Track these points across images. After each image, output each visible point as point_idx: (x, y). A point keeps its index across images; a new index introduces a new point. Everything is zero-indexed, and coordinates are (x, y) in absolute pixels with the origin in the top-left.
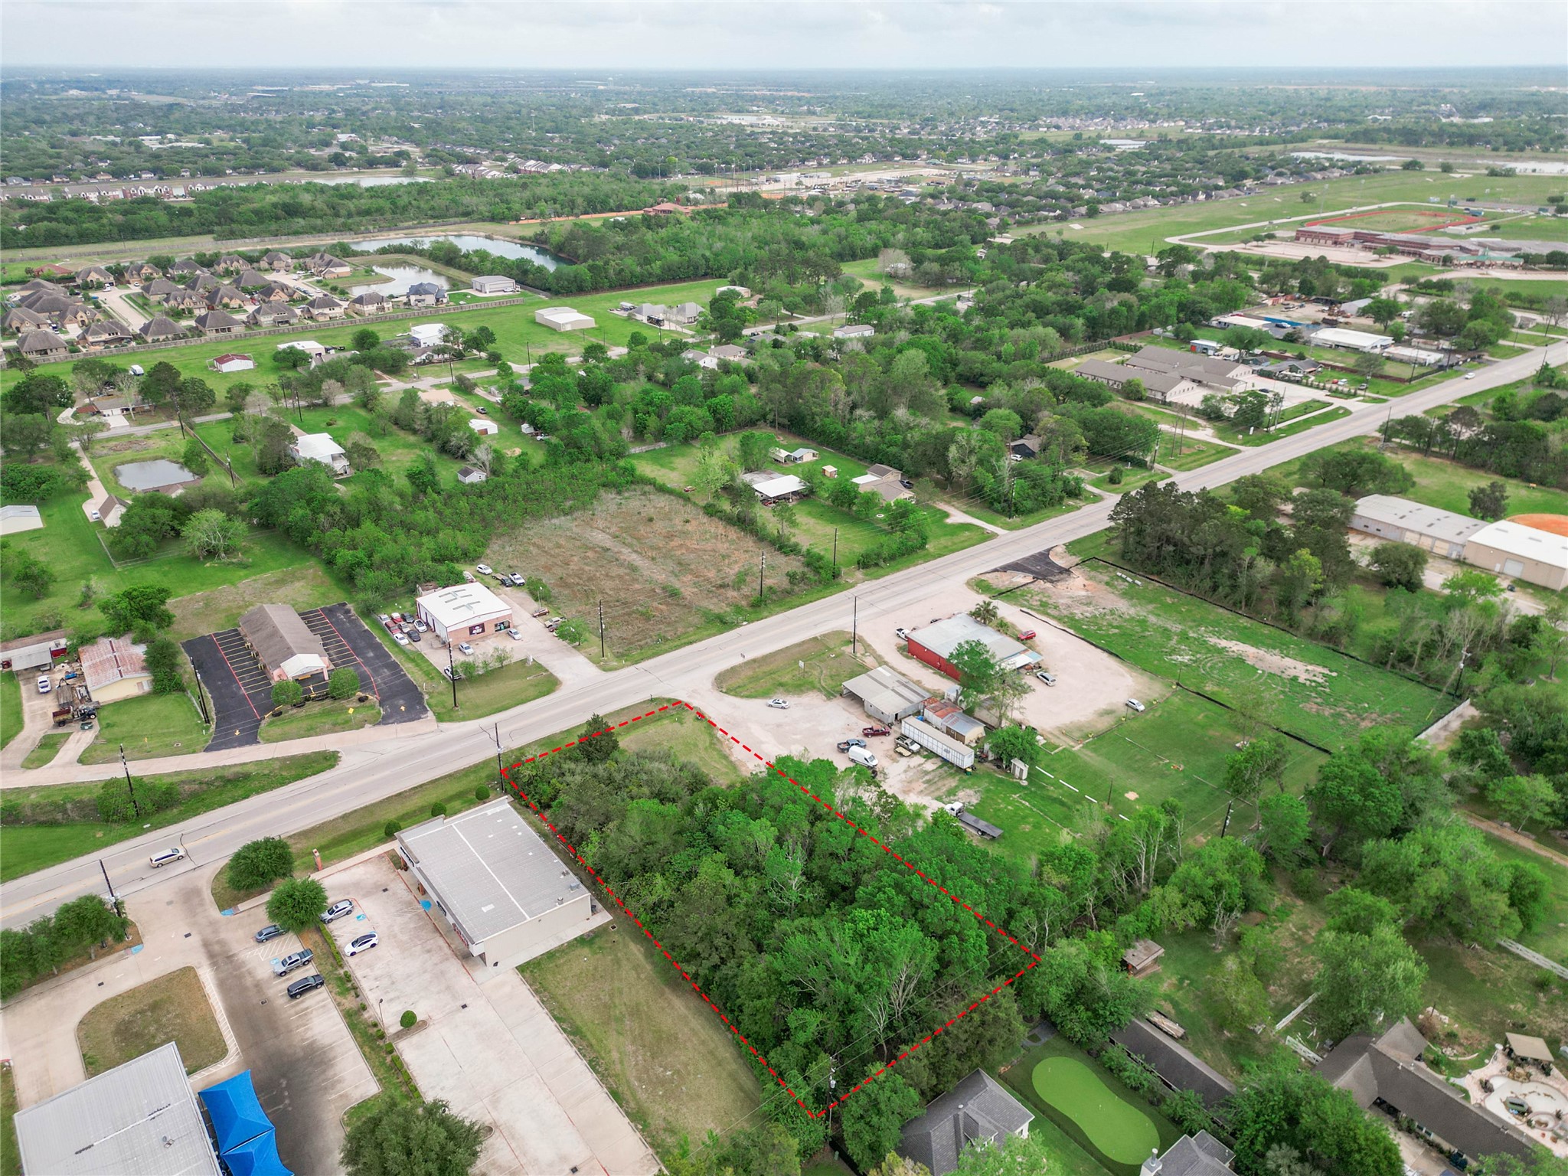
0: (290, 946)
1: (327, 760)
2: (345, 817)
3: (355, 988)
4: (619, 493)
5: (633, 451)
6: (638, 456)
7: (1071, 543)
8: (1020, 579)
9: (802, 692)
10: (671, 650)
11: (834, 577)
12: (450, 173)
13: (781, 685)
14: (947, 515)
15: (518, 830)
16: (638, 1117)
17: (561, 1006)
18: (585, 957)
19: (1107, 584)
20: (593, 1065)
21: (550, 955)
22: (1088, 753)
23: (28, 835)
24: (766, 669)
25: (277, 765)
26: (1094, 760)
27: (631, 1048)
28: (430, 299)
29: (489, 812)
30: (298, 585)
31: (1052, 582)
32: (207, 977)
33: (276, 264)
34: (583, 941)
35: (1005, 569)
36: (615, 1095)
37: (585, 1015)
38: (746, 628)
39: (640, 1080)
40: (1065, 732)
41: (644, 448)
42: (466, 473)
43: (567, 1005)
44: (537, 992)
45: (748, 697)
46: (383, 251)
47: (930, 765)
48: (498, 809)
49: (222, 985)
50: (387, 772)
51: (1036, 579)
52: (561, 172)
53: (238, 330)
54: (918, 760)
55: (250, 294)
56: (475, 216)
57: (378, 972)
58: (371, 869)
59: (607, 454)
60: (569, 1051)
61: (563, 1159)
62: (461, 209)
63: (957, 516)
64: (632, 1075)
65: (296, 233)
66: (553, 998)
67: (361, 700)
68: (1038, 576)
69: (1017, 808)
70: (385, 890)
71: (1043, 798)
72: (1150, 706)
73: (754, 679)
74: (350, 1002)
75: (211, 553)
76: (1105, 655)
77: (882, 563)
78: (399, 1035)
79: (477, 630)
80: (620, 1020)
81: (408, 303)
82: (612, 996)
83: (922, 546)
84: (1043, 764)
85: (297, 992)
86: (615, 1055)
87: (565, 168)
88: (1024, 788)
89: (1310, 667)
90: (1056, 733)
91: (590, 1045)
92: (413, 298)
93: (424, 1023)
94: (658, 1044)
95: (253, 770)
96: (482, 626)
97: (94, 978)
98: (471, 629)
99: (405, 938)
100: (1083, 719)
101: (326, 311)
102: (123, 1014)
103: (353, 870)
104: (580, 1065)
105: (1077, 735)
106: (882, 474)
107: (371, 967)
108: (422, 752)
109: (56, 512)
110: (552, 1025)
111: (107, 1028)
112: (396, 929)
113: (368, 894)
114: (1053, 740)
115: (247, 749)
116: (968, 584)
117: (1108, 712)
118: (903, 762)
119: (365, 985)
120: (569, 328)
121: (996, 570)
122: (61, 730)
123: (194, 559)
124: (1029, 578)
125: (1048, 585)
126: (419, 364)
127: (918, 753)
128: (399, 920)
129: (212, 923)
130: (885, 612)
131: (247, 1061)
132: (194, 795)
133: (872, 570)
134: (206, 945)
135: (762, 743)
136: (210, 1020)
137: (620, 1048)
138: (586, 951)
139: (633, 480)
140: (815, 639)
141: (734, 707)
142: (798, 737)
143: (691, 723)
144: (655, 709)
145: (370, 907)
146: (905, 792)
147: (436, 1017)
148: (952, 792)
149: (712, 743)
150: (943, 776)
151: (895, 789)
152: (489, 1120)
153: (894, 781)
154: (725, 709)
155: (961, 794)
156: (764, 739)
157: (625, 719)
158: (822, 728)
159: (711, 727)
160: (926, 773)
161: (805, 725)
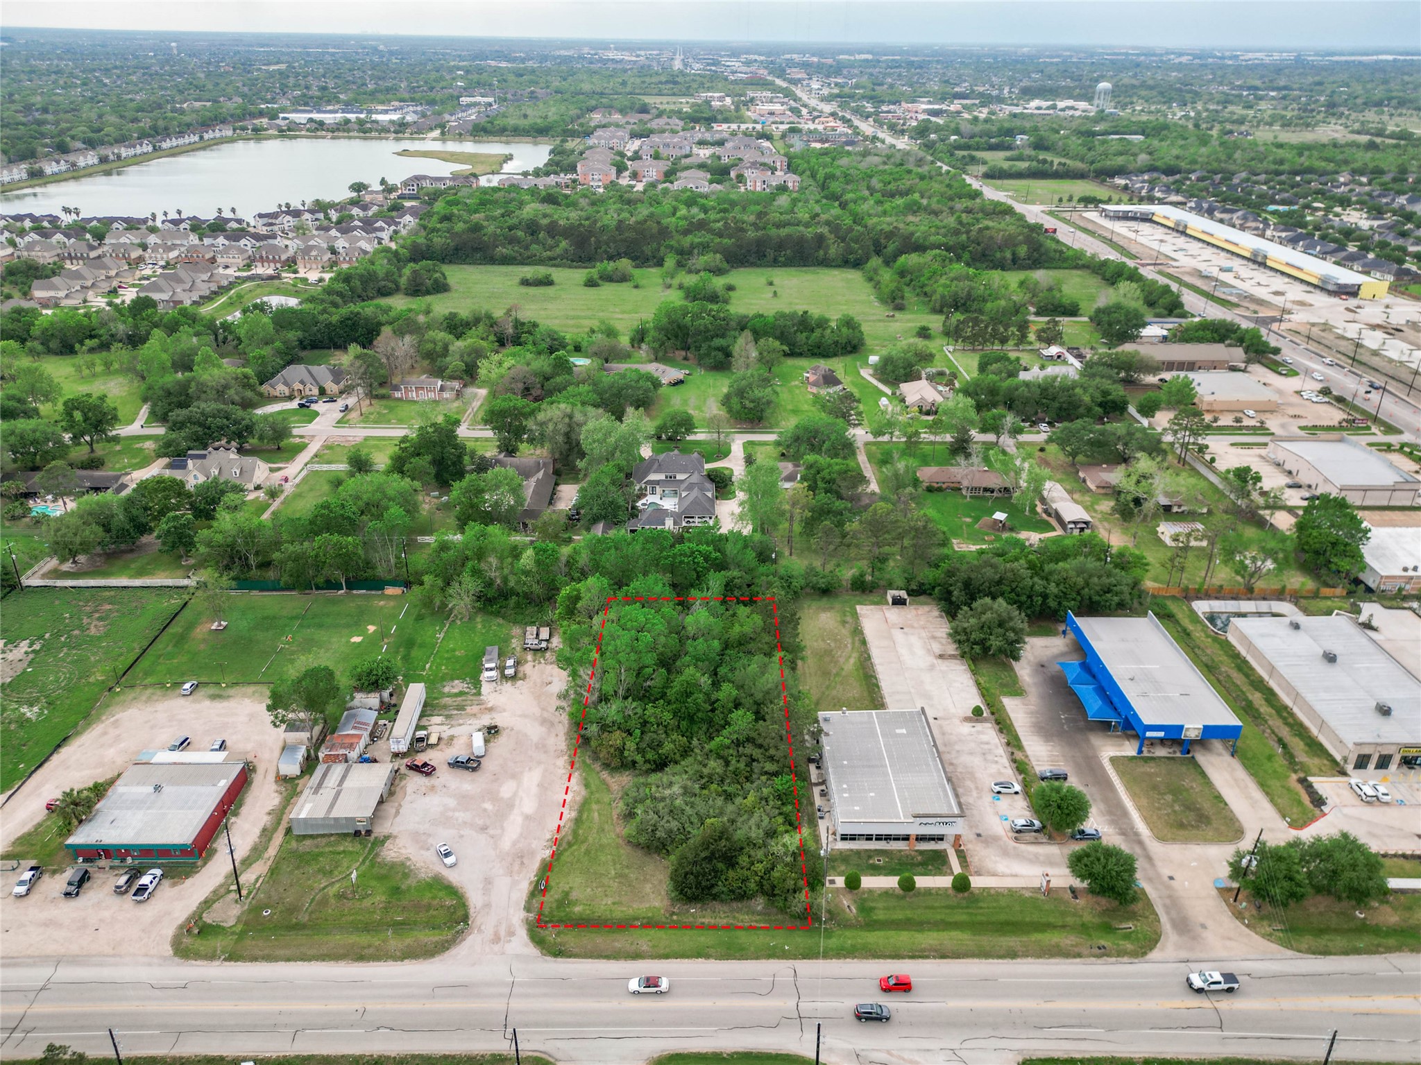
3: (1014, 761)
15: (844, 791)
32: (1140, 827)
45: (455, 893)
50: (954, 1004)
57: (994, 766)
58: (989, 864)
61: (906, 634)
70: (979, 835)
93: (967, 718)
99: (969, 783)
103: (1008, 871)
107: (1000, 772)
111: (1218, 825)
112: (975, 794)
113: (996, 839)
119: (1005, 761)
128: (971, 800)
131: (1093, 748)
141: (488, 882)
142: (488, 806)
143: (560, 885)
144: (570, 939)
145: (999, 828)
146: (491, 709)
147: (957, 721)
148: (461, 694)
149: (570, 845)
150: (445, 707)
151: (494, 715)
152: (940, 661)
153: (486, 721)
154: (502, 884)
155: (456, 691)
156: (519, 820)
157: (621, 941)
158: (452, 803)
159: (547, 868)
160: (448, 717)
161: (461, 816)
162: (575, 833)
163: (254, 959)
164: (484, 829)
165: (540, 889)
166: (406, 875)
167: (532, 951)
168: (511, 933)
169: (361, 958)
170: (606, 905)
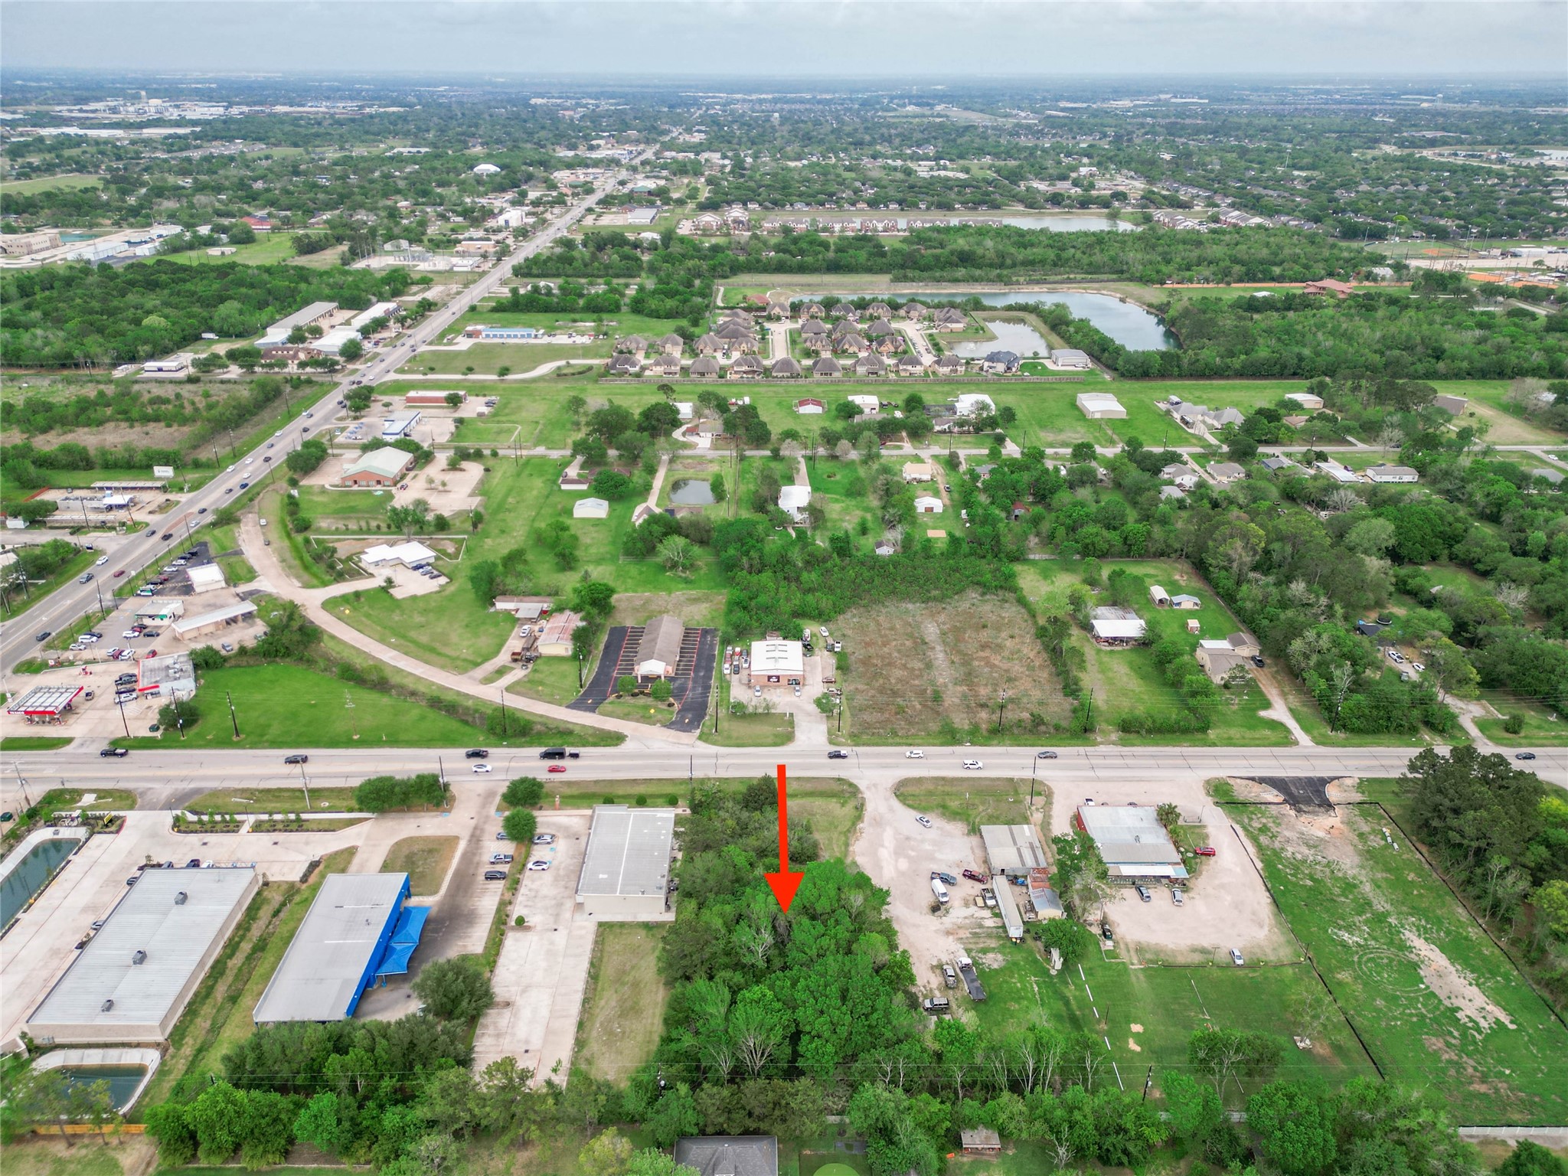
0: (508, 848)
1: (617, 739)
2: (596, 782)
3: (516, 890)
4: (983, 594)
5: (1032, 557)
6: (1034, 563)
7: (1368, 780)
8: (1272, 795)
9: (954, 819)
10: (891, 745)
11: (1086, 730)
12: (1148, 219)
13: (944, 807)
14: (1268, 705)
15: (664, 834)
16: (580, 1043)
17: (601, 960)
18: (640, 936)
19: (1361, 835)
20: (586, 1001)
21: (622, 925)
22: (1141, 976)
23: (453, 725)
24: (947, 789)
25: (590, 732)
26: (1140, 984)
27: (614, 1004)
28: (1000, 367)
29: (659, 815)
30: (705, 605)
31: (1299, 811)
32: (462, 846)
33: (913, 314)
34: (648, 926)
35: (1262, 780)
36: (581, 1025)
37: (608, 971)
38: (967, 749)
39: (601, 1024)
40: (1140, 950)
41: (1046, 556)
42: (879, 545)
43: (605, 960)
44: (596, 942)
45: (909, 806)
46: (1010, 308)
47: (990, 923)
48: (665, 815)
49: (464, 855)
51: (1285, 801)
52: (1259, 227)
53: (837, 375)
54: (987, 913)
55: (871, 341)
56: (1125, 276)
57: (534, 886)
58: (581, 822)
59: (1002, 555)
60: (580, 986)
61: (527, 1042)
62: (1118, 266)
63: (1279, 712)
64: (600, 1018)
65: (956, 281)
66: (602, 951)
67: (671, 705)
68: (1293, 800)
69: (1024, 988)
70: (577, 839)
71: (1056, 992)
72: (1252, 965)
73: (930, 793)
74: (508, 896)
75: (674, 566)
76: (1269, 900)
77: (1143, 732)
78: (513, 928)
79: (774, 679)
80: (623, 984)
81: (981, 369)
82: (633, 968)
83: (1204, 729)
84: (1088, 965)
85: (491, 877)
86: (602, 1003)
87: (1267, 223)
88: (1050, 976)
89: (1491, 1008)
90: (1132, 946)
91: (595, 989)
92: (986, 364)
93: (528, 928)
94: (630, 1009)
95: (577, 730)
96: (778, 677)
97: (418, 821)
98: (770, 677)
99: (562, 872)
100: (1171, 946)
101: (909, 368)
102: (416, 848)
104: (579, 997)
105: (1148, 956)
106: (1237, 642)
107: (533, 881)
108: (669, 756)
109: (620, 508)
110: (586, 965)
111: (405, 851)
112: (560, 866)
113: (568, 837)
114: (1123, 952)
115: (588, 714)
116: (1208, 782)
117: (1203, 951)
118: (973, 909)
119: (523, 890)
120: (1098, 416)
121: (1253, 779)
122: (513, 665)
123: (663, 568)
124: (1281, 798)
125: (1293, 813)
126: (939, 432)
127: (991, 908)
129: (487, 817)
130: (1099, 779)
131: (442, 903)
132: (540, 734)
133: (1132, 736)
134: (475, 828)
135: (883, 846)
136: (445, 871)
137: (608, 1003)
138: (643, 933)
139: (1007, 585)
140: (1012, 780)
141: (891, 810)
142: (913, 854)
143: (849, 809)
144: (836, 787)
145: (562, 845)
146: (948, 933)
147: (539, 928)
148: (984, 951)
149: (849, 831)
150: (989, 936)
151: (943, 927)
152: (513, 999)
153: (948, 921)
154: (882, 809)
155: (991, 955)
156: (886, 844)
157: (809, 787)
158: (938, 855)
159: (859, 818)
160: (981, 926)
161: (927, 847)
162: (847, 838)
163: (998, 779)
164: (908, 838)
165: (860, 808)
166: (943, 814)
167: (855, 781)
168: (868, 788)
169: (943, 779)
170: (818, 803)
